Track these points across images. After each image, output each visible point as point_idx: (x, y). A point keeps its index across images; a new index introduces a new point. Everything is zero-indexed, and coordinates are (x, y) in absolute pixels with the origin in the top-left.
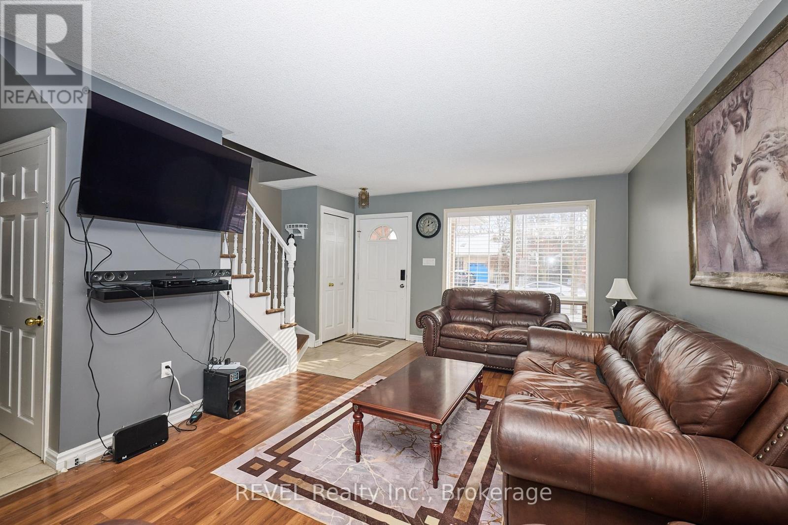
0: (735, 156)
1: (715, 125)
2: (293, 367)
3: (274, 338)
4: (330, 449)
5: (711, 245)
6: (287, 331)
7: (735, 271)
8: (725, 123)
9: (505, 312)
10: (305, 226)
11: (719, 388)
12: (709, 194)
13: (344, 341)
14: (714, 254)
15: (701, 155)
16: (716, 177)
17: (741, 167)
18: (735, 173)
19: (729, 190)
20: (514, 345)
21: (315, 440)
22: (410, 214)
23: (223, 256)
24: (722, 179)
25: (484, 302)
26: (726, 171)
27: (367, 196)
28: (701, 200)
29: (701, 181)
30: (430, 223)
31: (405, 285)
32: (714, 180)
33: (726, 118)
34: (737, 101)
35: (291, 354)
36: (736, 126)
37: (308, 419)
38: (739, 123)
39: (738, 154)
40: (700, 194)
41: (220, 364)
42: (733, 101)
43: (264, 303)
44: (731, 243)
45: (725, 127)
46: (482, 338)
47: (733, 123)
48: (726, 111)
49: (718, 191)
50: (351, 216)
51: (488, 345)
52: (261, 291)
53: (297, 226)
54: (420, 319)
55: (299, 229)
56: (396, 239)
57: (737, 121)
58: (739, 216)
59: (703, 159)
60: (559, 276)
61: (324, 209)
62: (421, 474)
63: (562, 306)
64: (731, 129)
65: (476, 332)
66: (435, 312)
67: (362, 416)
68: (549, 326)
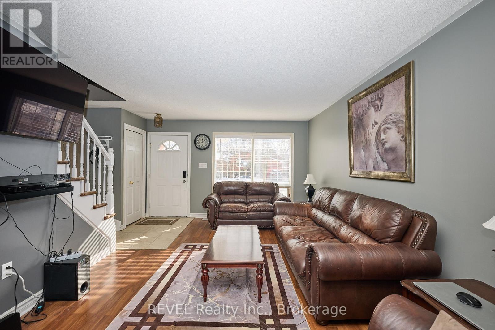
0: (374, 121)
1: (364, 106)
2: (113, 248)
3: (99, 227)
4: (180, 299)
5: (361, 159)
6: (109, 220)
7: (374, 171)
8: (369, 106)
9: (252, 194)
10: (110, 138)
11: (396, 221)
12: (360, 136)
13: (142, 223)
14: (363, 163)
15: (356, 118)
16: (364, 129)
17: (377, 126)
18: (374, 128)
19: (371, 135)
20: (263, 213)
21: (165, 295)
22: (189, 134)
23: (59, 163)
24: (367, 130)
25: (240, 190)
26: (370, 127)
27: (161, 119)
28: (356, 138)
29: (356, 130)
30: (204, 140)
31: (186, 181)
32: (363, 130)
33: (370, 104)
34: (376, 97)
35: (111, 238)
36: (375, 108)
37: (149, 283)
38: (377, 107)
39: (376, 120)
40: (355, 136)
41: (62, 255)
42: (373, 97)
43: (91, 200)
44: (372, 158)
45: (369, 107)
46: (245, 211)
47: (373, 106)
48: (370, 100)
49: (365, 135)
50: (144, 132)
51: (248, 214)
52: (88, 190)
53: (103, 138)
54: (206, 203)
55: (105, 140)
56: (179, 150)
57: (376, 106)
58: (376, 147)
59: (357, 120)
60: (265, 173)
61: (126, 126)
62: (248, 297)
63: (280, 189)
64: (372, 109)
65: (241, 207)
66: (213, 196)
67: (208, 271)
68: (280, 201)
